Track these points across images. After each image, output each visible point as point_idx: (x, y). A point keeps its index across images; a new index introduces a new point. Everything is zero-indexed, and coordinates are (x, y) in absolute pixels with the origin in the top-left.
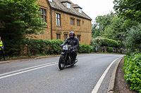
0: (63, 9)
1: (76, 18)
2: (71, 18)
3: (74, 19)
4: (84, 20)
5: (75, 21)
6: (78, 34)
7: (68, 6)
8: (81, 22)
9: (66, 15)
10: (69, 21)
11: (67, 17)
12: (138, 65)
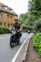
0: (3, 10)
1: (10, 15)
2: (8, 15)
3: (9, 15)
4: (14, 16)
5: (10, 16)
6: (11, 23)
7: (6, 8)
8: (13, 17)
9: (5, 13)
10: (7, 16)
11: (5, 15)
12: (38, 38)
